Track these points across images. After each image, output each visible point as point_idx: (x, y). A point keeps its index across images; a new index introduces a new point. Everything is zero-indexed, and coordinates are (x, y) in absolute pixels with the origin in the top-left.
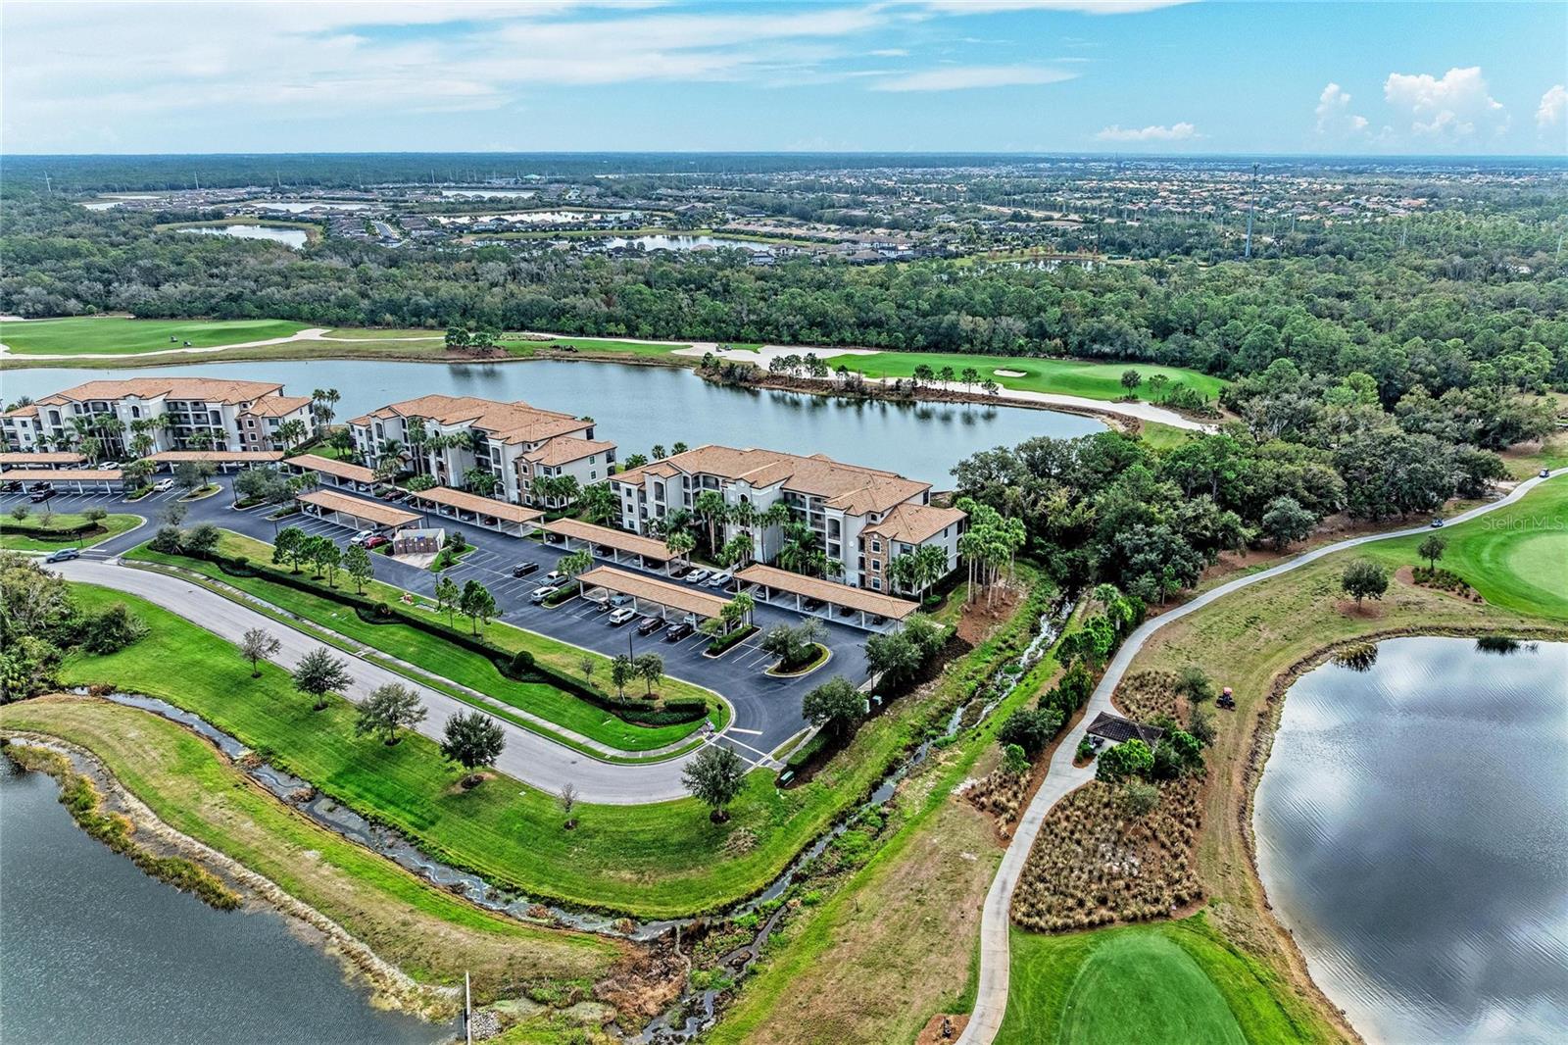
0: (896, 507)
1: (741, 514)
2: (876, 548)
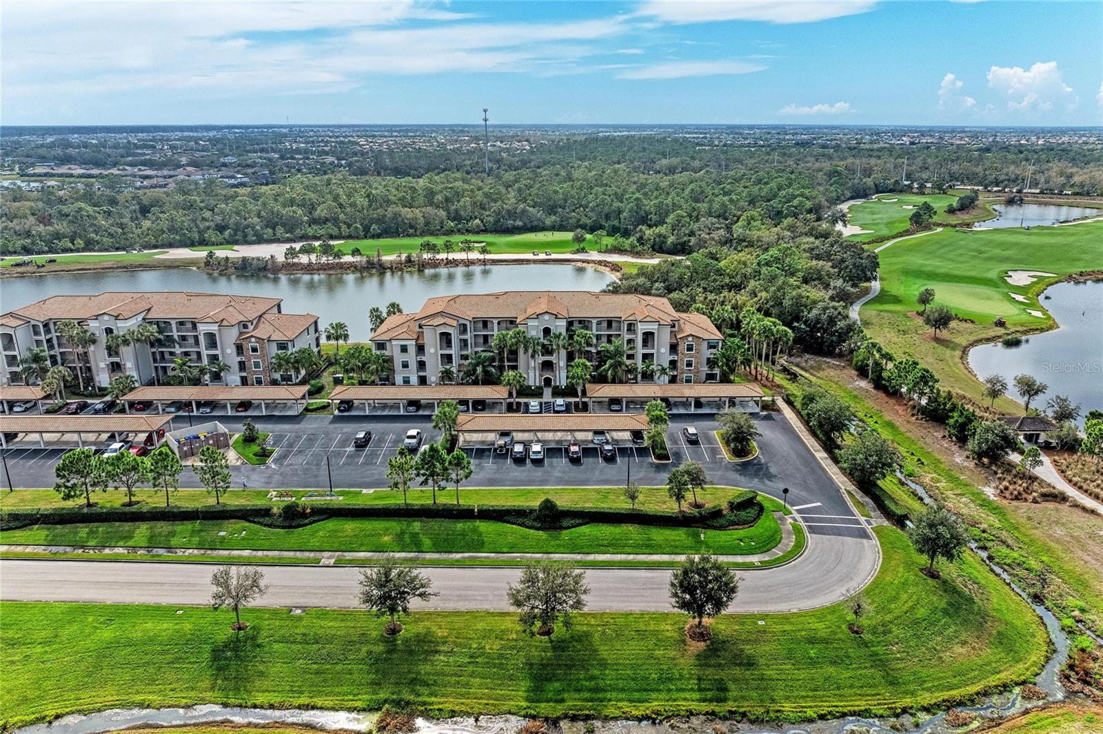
2: (690, 348)
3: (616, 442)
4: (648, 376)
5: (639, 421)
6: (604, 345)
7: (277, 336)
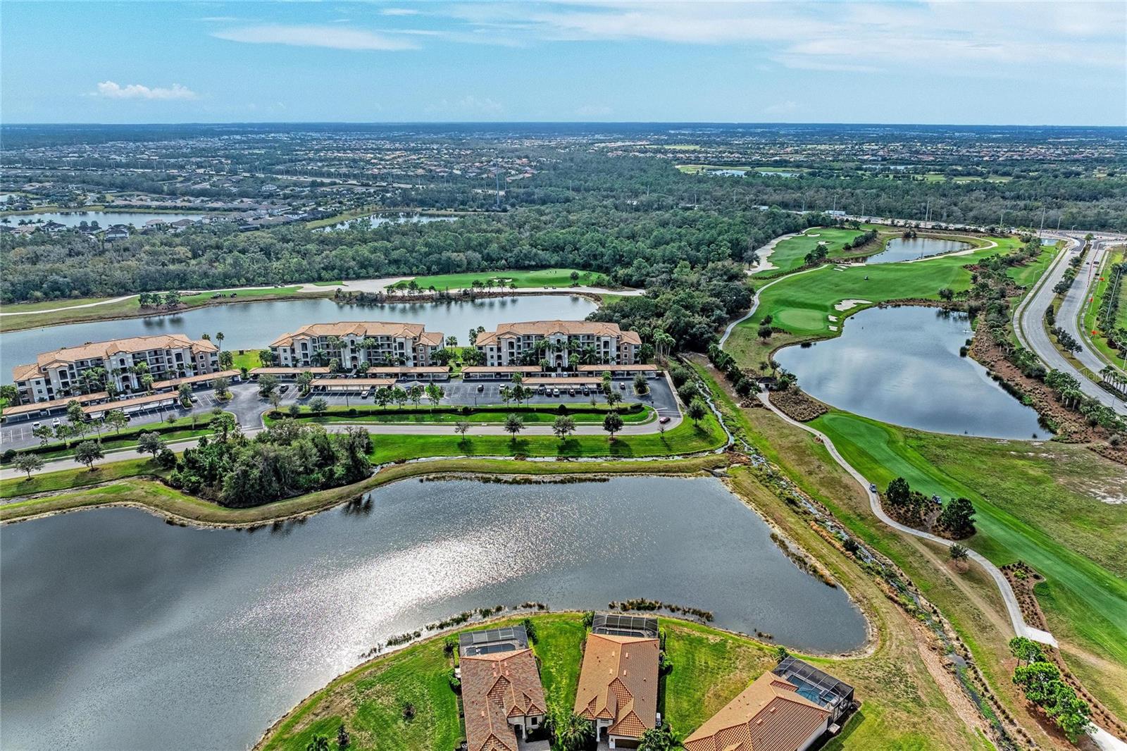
2: (626, 348)
3: (589, 389)
4: (606, 362)
5: (600, 380)
6: (586, 347)
7: (431, 344)
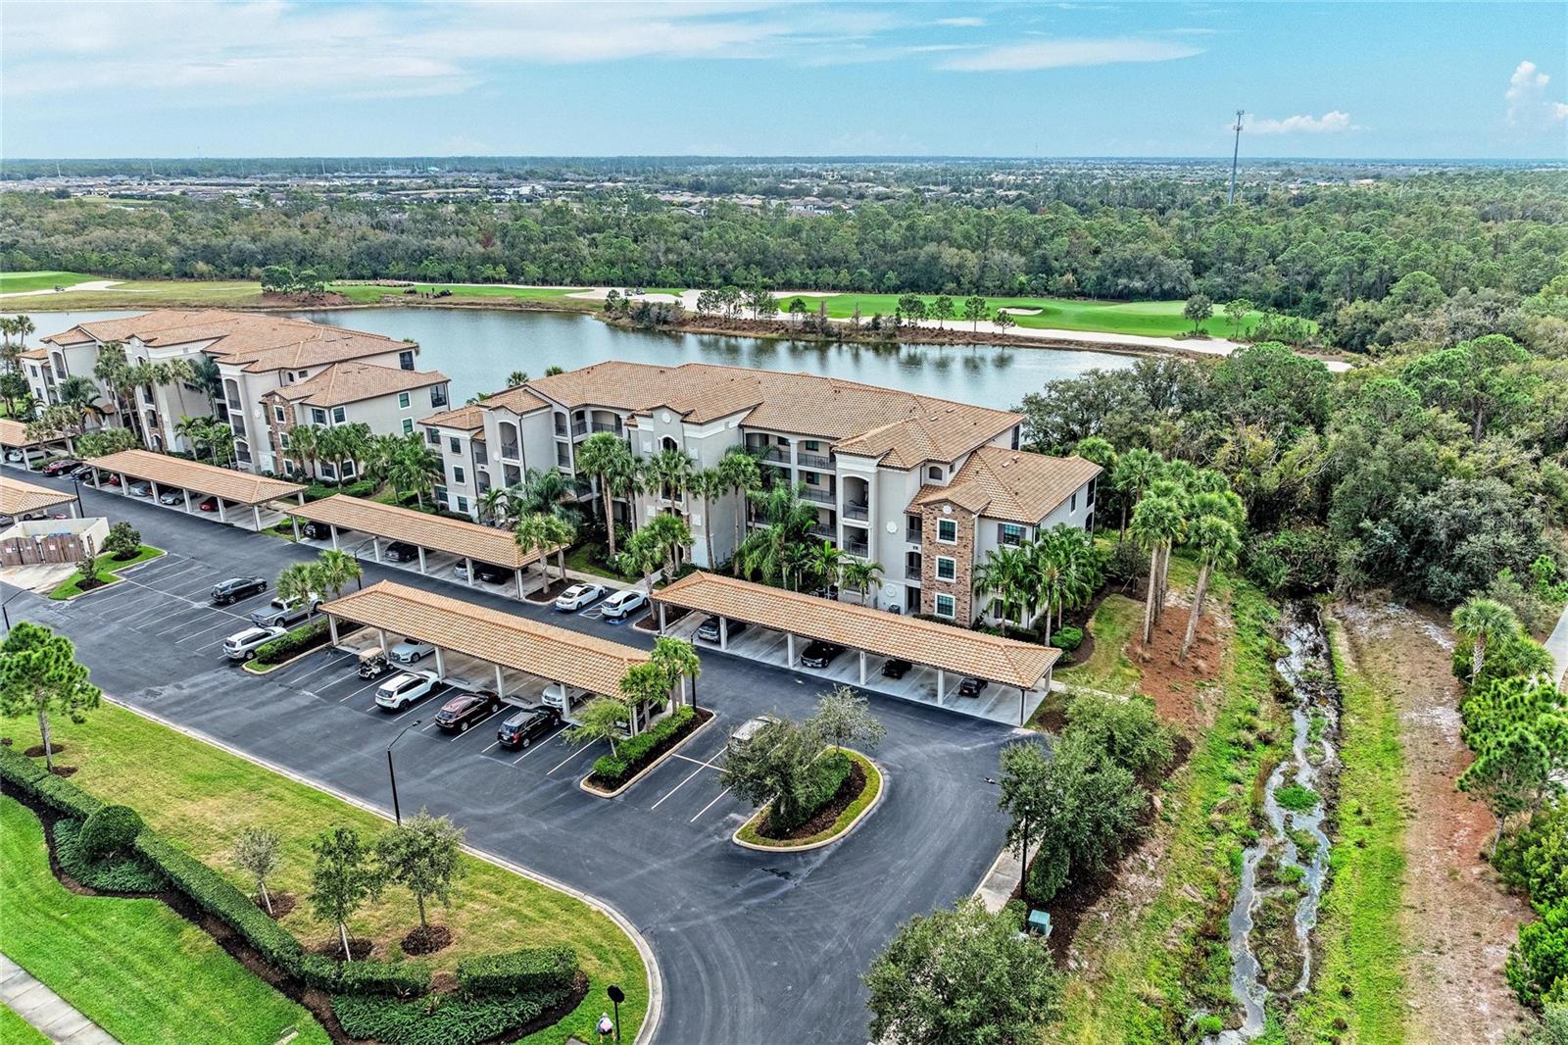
0: (974, 452)
1: (664, 475)
2: (948, 533)
